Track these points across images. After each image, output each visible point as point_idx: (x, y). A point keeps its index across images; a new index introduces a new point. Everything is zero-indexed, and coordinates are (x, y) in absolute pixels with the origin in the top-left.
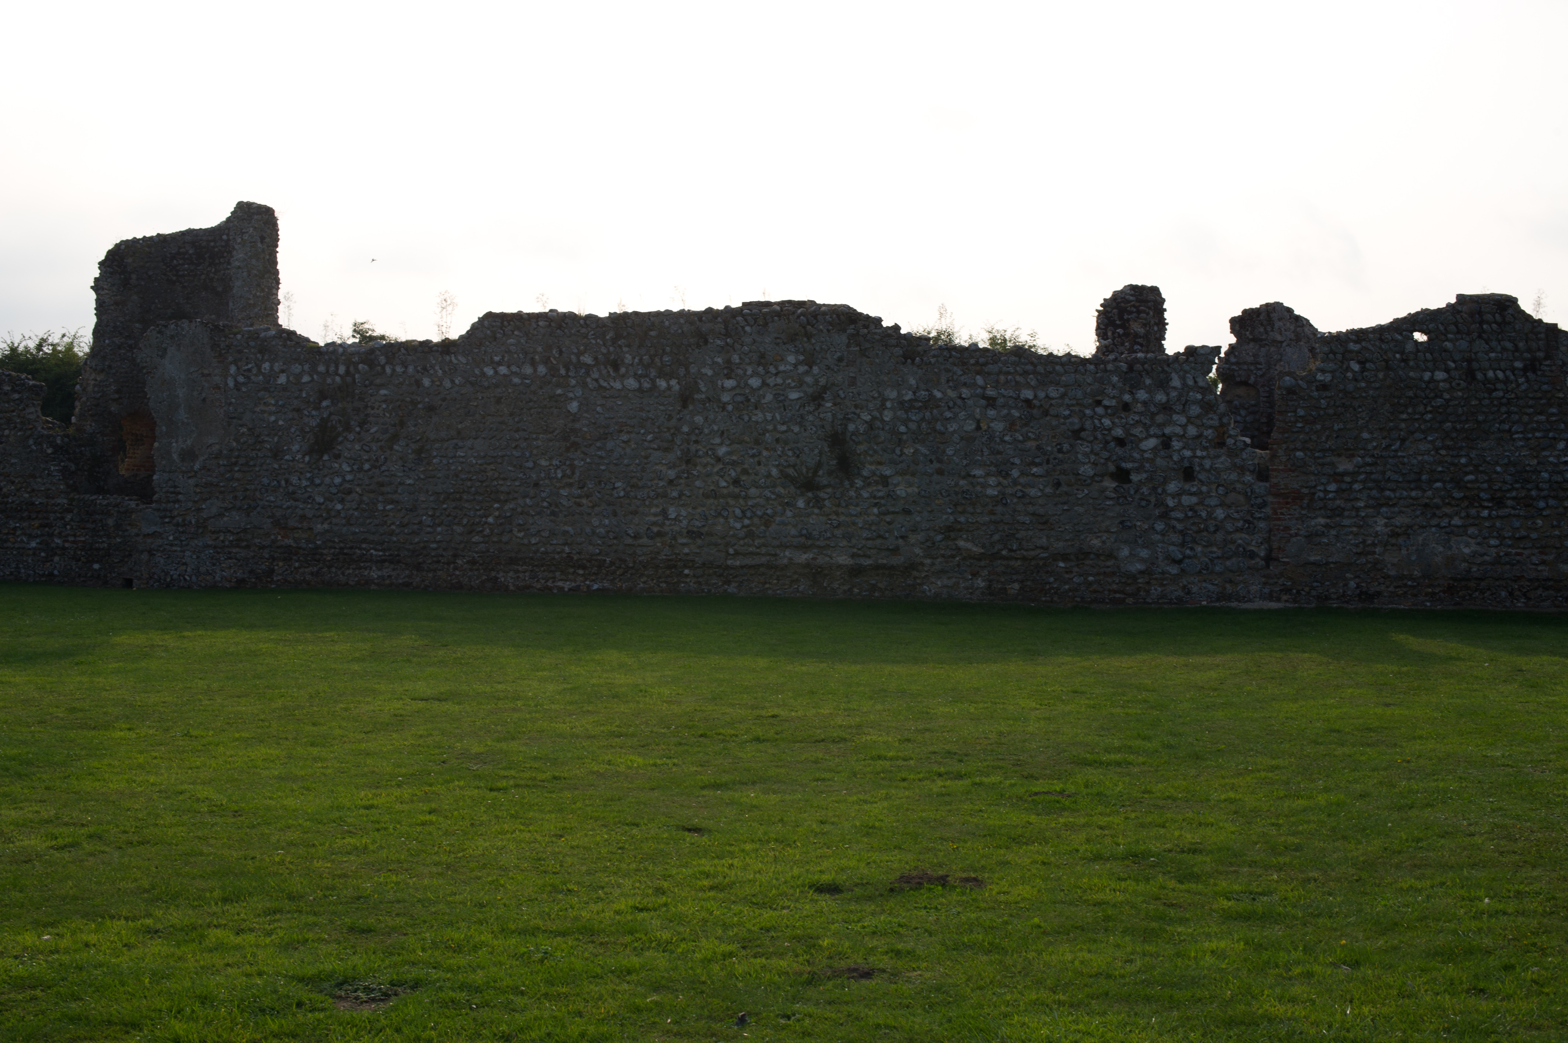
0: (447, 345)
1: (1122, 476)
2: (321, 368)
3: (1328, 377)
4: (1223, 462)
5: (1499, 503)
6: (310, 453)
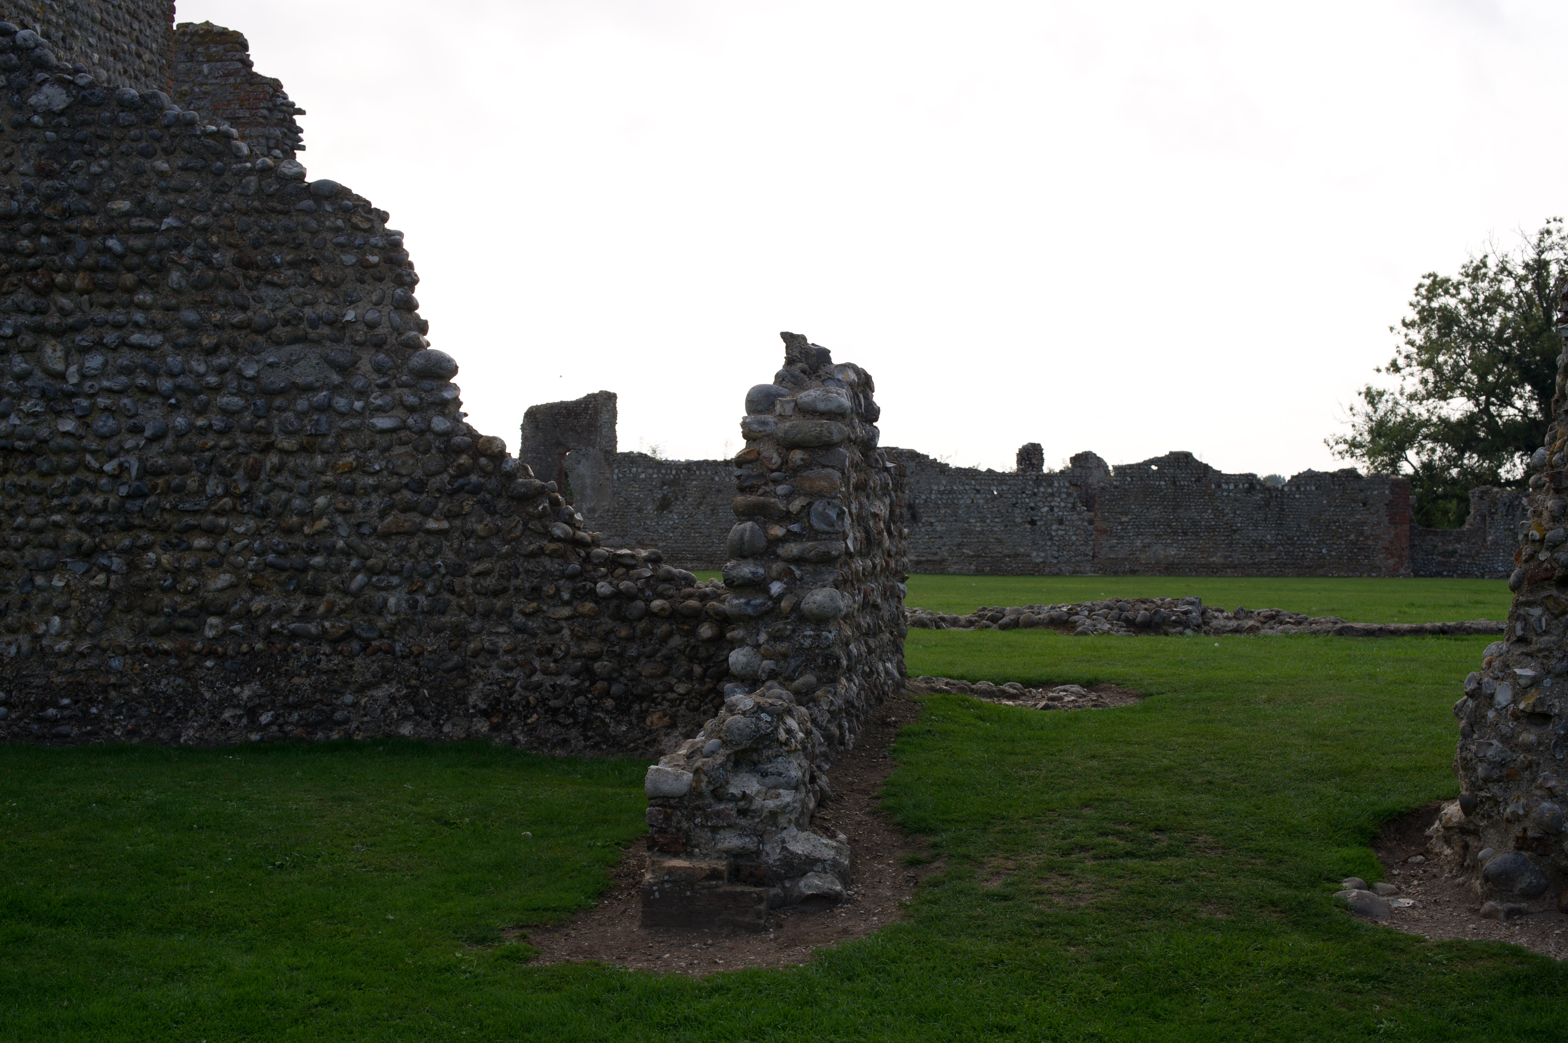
0: (726, 463)
1: (1033, 523)
2: (663, 471)
3: (1118, 483)
4: (1075, 517)
5: (1185, 533)
6: (657, 510)
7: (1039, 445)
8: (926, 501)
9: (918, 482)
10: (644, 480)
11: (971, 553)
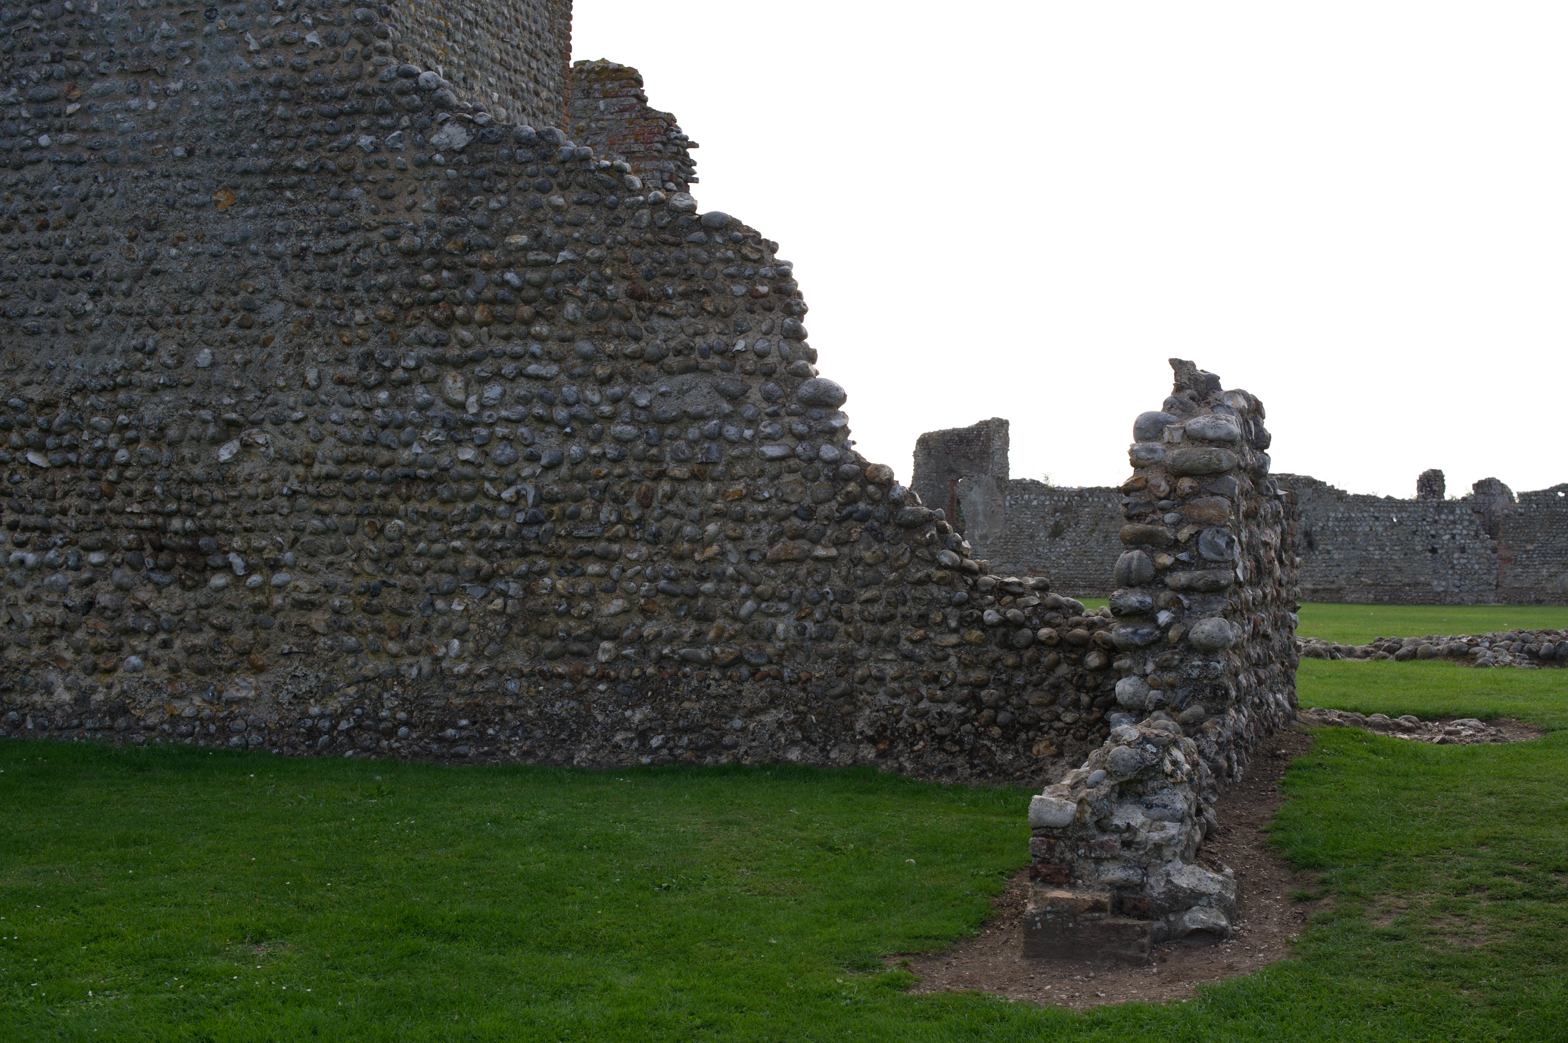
1: (1434, 551)
2: (1056, 498)
3: (1523, 511)
4: (1478, 545)
6: (1049, 537)
7: (1440, 471)
8: (1323, 528)
9: (1315, 509)
10: (1036, 507)
11: (1370, 582)
